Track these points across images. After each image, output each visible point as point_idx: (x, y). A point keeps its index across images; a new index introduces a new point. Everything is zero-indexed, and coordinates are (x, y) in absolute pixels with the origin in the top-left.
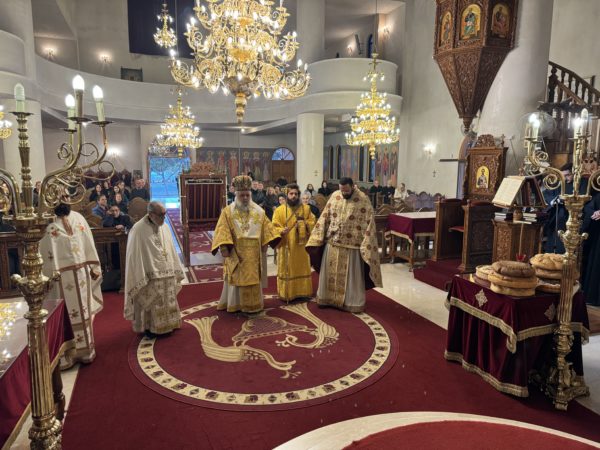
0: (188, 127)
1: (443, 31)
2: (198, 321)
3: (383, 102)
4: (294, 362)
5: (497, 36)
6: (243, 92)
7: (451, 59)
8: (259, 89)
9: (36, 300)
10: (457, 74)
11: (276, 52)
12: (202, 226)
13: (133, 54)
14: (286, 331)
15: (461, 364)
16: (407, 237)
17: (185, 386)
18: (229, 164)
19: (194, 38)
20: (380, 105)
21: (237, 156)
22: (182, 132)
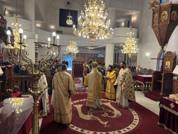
0: (74, 47)
1: (155, 19)
2: (77, 106)
3: (134, 40)
4: (108, 122)
5: (173, 21)
6: (93, 37)
7: (157, 28)
8: (98, 37)
9: (36, 98)
10: (159, 32)
11: (104, 26)
12: (78, 76)
13: (60, 27)
14: (104, 111)
15: (164, 127)
16: (142, 83)
17: (74, 127)
18: (85, 58)
19: (80, 22)
20: (133, 41)
21: (87, 56)
22: (73, 49)
